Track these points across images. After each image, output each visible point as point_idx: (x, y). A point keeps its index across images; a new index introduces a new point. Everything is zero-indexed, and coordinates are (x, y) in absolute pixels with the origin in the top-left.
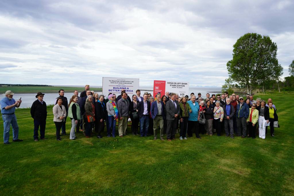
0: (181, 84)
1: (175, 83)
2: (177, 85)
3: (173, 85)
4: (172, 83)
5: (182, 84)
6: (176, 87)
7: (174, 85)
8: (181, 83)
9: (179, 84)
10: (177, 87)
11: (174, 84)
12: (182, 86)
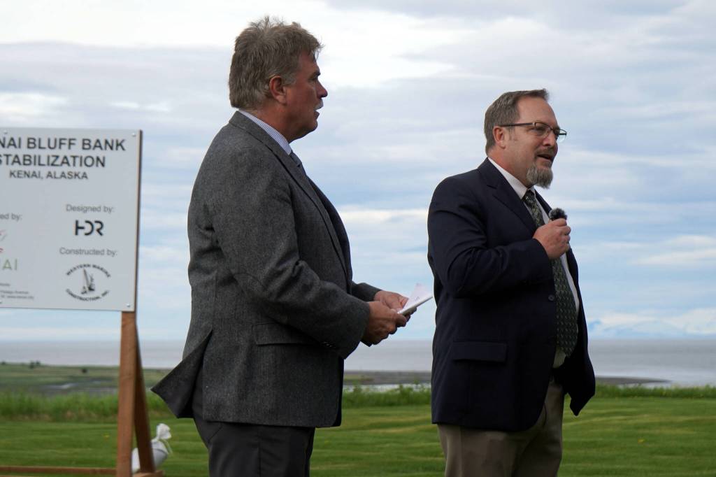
0: (77, 150)
1: (32, 143)
2: (44, 154)
3: (16, 160)
4: (12, 143)
5: (86, 144)
6: (37, 168)
7: (27, 160)
8: (79, 143)
9: (64, 151)
10: (44, 171)
11: (23, 151)
12: (83, 162)
